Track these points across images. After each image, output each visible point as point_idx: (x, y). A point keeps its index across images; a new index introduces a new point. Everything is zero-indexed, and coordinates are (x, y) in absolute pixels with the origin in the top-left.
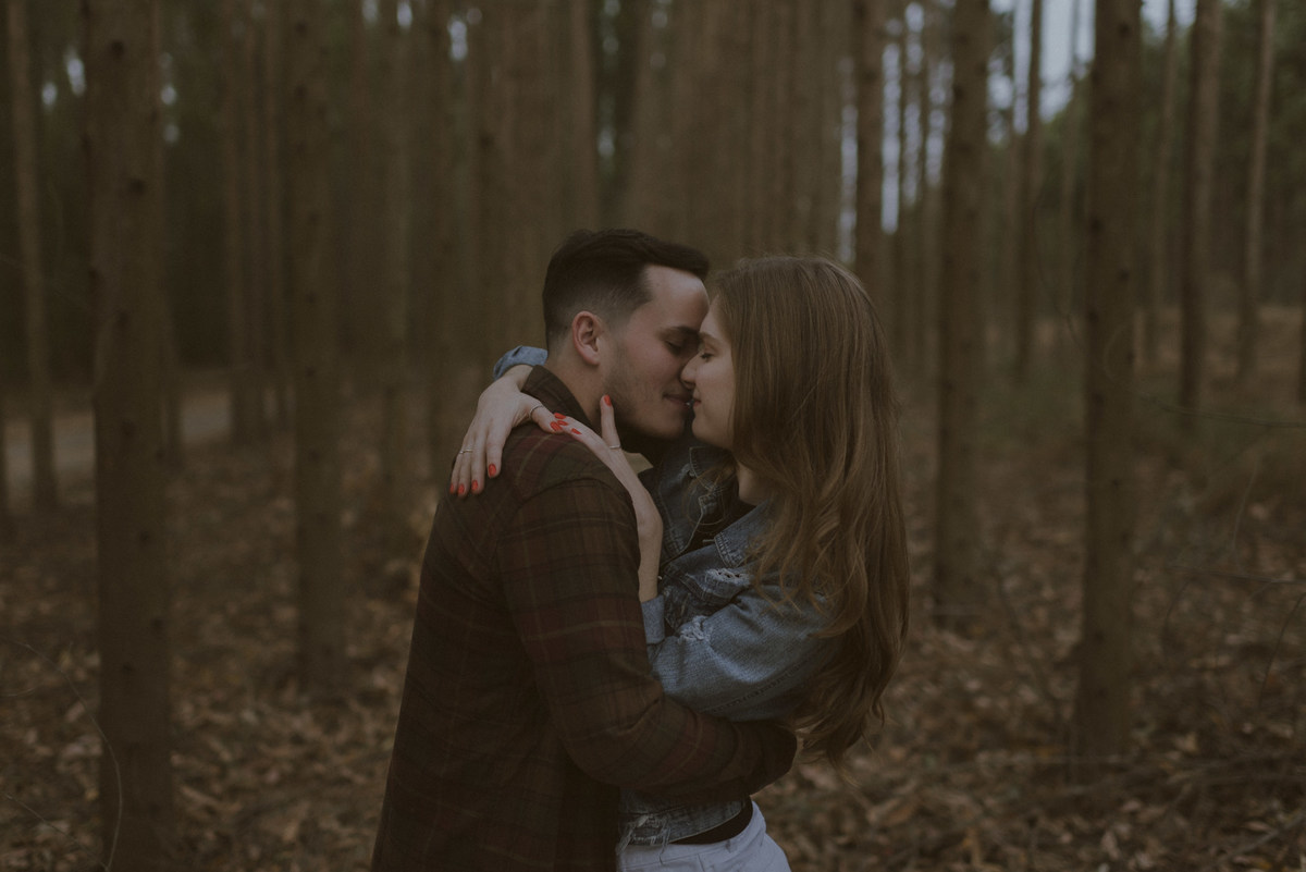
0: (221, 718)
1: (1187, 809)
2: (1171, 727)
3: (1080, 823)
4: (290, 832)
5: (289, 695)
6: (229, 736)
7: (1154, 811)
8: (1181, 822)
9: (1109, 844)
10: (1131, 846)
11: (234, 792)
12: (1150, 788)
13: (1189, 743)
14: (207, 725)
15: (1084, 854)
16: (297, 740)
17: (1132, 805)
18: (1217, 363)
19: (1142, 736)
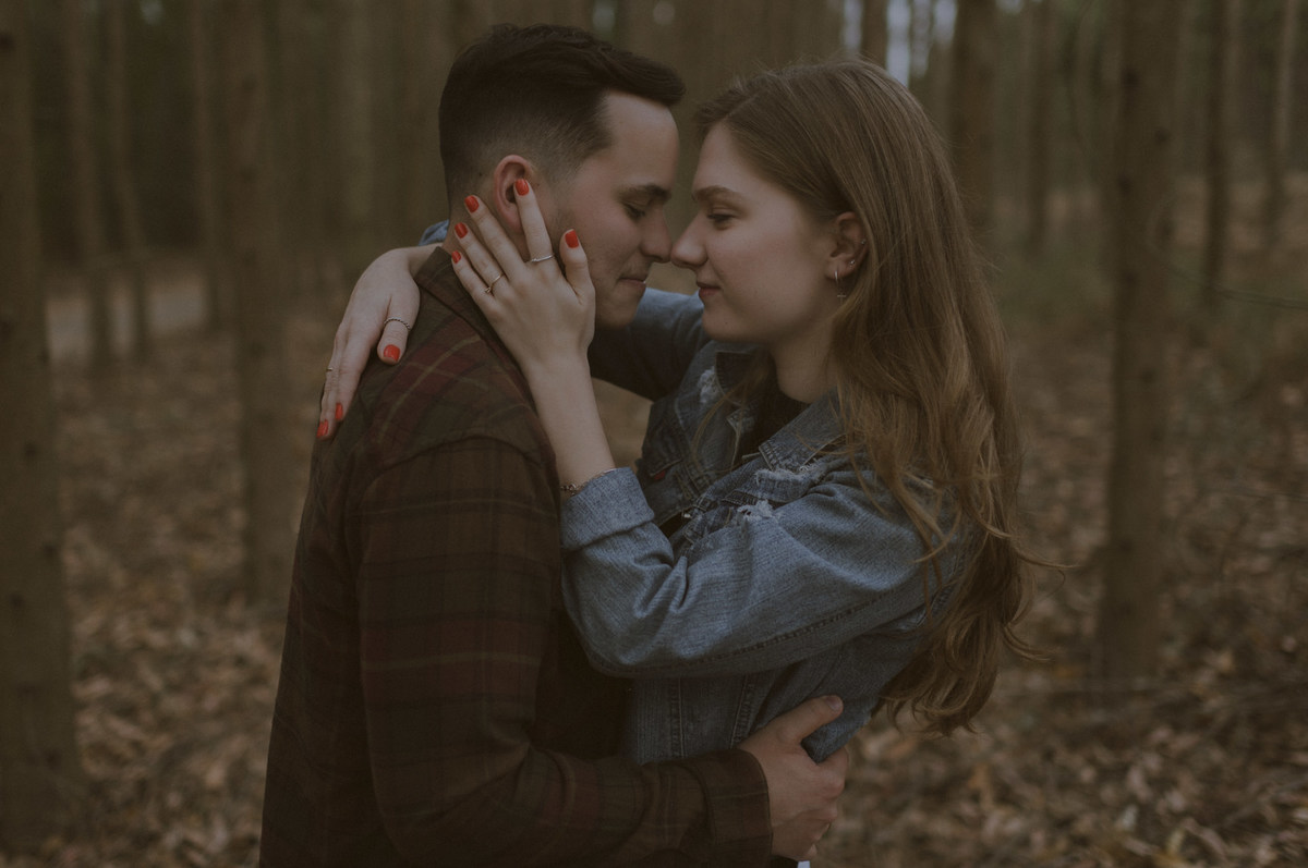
0: (157, 639)
1: (1223, 738)
2: (1202, 643)
3: (1105, 757)
4: (215, 775)
5: (235, 611)
6: (164, 659)
7: (1185, 741)
8: (1217, 755)
9: (1136, 780)
10: (1161, 784)
11: (165, 723)
12: (1182, 713)
13: (1224, 661)
14: (143, 647)
15: (1108, 793)
16: (240, 661)
17: (1161, 734)
18: (1243, 237)
19: (1171, 653)
